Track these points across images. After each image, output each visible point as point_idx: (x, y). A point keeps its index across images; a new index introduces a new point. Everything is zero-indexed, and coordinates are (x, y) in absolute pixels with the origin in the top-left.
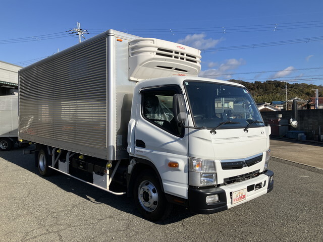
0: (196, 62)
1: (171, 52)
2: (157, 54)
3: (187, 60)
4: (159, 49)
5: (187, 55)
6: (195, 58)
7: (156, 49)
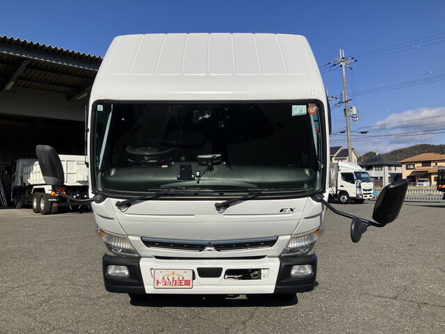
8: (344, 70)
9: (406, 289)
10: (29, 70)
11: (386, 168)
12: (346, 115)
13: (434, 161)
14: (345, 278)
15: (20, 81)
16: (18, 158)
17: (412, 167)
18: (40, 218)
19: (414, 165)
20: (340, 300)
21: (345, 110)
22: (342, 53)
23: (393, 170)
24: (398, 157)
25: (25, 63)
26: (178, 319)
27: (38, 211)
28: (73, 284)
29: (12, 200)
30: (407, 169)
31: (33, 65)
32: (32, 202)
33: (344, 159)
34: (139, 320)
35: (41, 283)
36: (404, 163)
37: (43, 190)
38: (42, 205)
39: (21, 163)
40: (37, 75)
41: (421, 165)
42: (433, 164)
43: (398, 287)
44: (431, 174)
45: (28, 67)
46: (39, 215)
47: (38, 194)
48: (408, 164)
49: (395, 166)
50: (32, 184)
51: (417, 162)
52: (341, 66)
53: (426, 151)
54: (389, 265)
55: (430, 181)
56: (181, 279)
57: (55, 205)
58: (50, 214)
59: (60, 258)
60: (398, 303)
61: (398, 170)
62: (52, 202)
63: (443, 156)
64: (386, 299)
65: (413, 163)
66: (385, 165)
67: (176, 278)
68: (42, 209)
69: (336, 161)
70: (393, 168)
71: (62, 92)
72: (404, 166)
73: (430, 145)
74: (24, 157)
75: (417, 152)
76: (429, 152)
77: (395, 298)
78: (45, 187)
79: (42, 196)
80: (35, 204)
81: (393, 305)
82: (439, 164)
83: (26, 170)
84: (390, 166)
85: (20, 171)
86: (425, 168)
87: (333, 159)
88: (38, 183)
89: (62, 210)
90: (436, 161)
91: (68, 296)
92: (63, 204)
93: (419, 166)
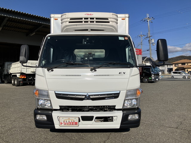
0: (109, 22)
1: (82, 19)
2: (70, 22)
3: (96, 22)
4: (71, 19)
5: (96, 19)
6: (107, 19)
7: (69, 20)
8: (149, 23)
9: (181, 123)
10: (8, 22)
11: (166, 66)
12: (149, 43)
13: (187, 63)
14: (152, 117)
15: (5, 27)
16: (5, 62)
17: (177, 65)
18: (15, 88)
19: (178, 65)
20: (150, 129)
21: (149, 41)
22: (148, 16)
23: (169, 67)
24: (171, 61)
25: (6, 19)
26: (72, 139)
27: (14, 85)
28: (24, 121)
29: (3, 80)
30: (175, 66)
31: (10, 20)
32: (12, 81)
33: (148, 62)
34: (53, 140)
35: (9, 120)
36: (174, 64)
37: (16, 76)
38: (16, 82)
39: (6, 64)
40: (12, 25)
41: (181, 64)
42: (186, 64)
43: (177, 122)
44: (185, 68)
45: (8, 21)
46: (14, 87)
47: (14, 77)
48: (175, 64)
49: (170, 65)
50: (11, 73)
51: (180, 63)
52: (148, 21)
53: (183, 58)
54: (172, 111)
55: (185, 72)
56: (73, 121)
57: (21, 82)
58: (19, 86)
59: (20, 107)
60: (178, 131)
61: (171, 67)
62: (20, 81)
63: (190, 60)
64: (173, 129)
65: (178, 64)
66: (166, 65)
67: (70, 121)
68: (16, 84)
69: (145, 63)
70: (169, 66)
71: (24, 32)
72: (174, 65)
73: (185, 56)
74: (8, 61)
75: (179, 59)
76: (184, 59)
77: (177, 128)
78: (17, 74)
79: (16, 78)
80: (13, 82)
81: (177, 132)
82: (189, 64)
83: (9, 67)
84: (167, 65)
85: (6, 67)
86: (183, 66)
87: (143, 62)
88: (14, 73)
89: (24, 84)
90: (188, 63)
91: (20, 127)
92: (25, 82)
93: (180, 65)
